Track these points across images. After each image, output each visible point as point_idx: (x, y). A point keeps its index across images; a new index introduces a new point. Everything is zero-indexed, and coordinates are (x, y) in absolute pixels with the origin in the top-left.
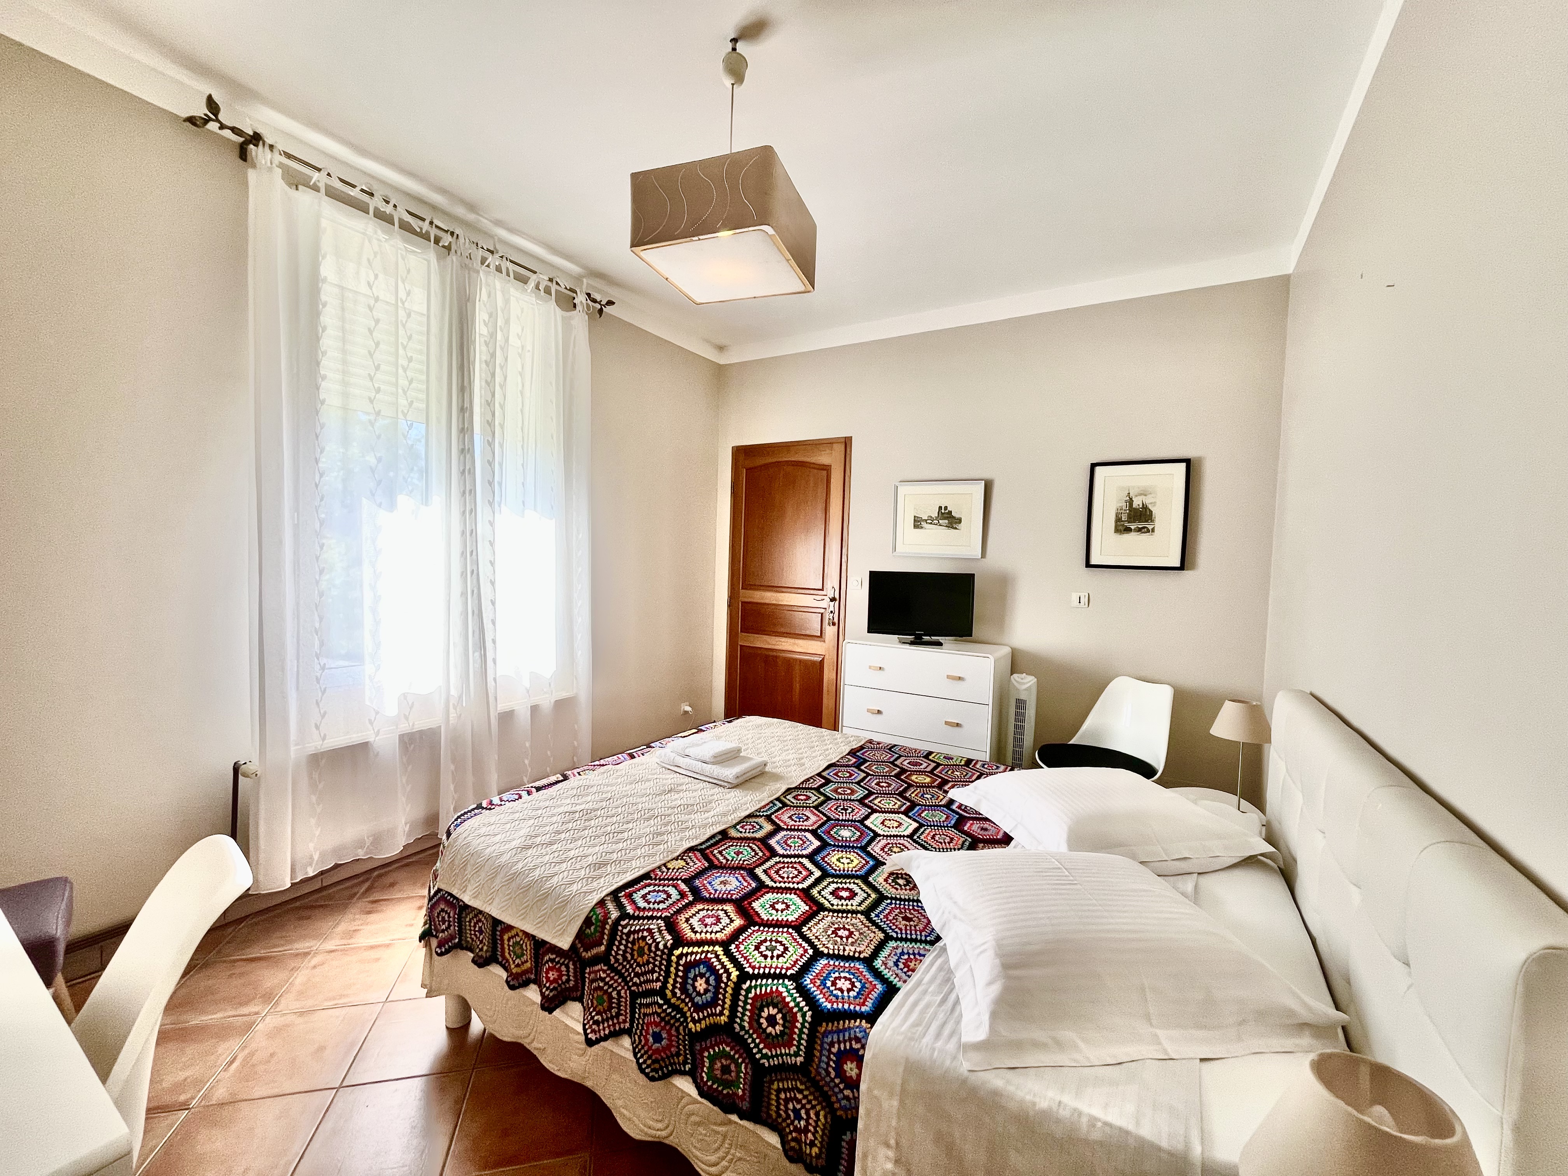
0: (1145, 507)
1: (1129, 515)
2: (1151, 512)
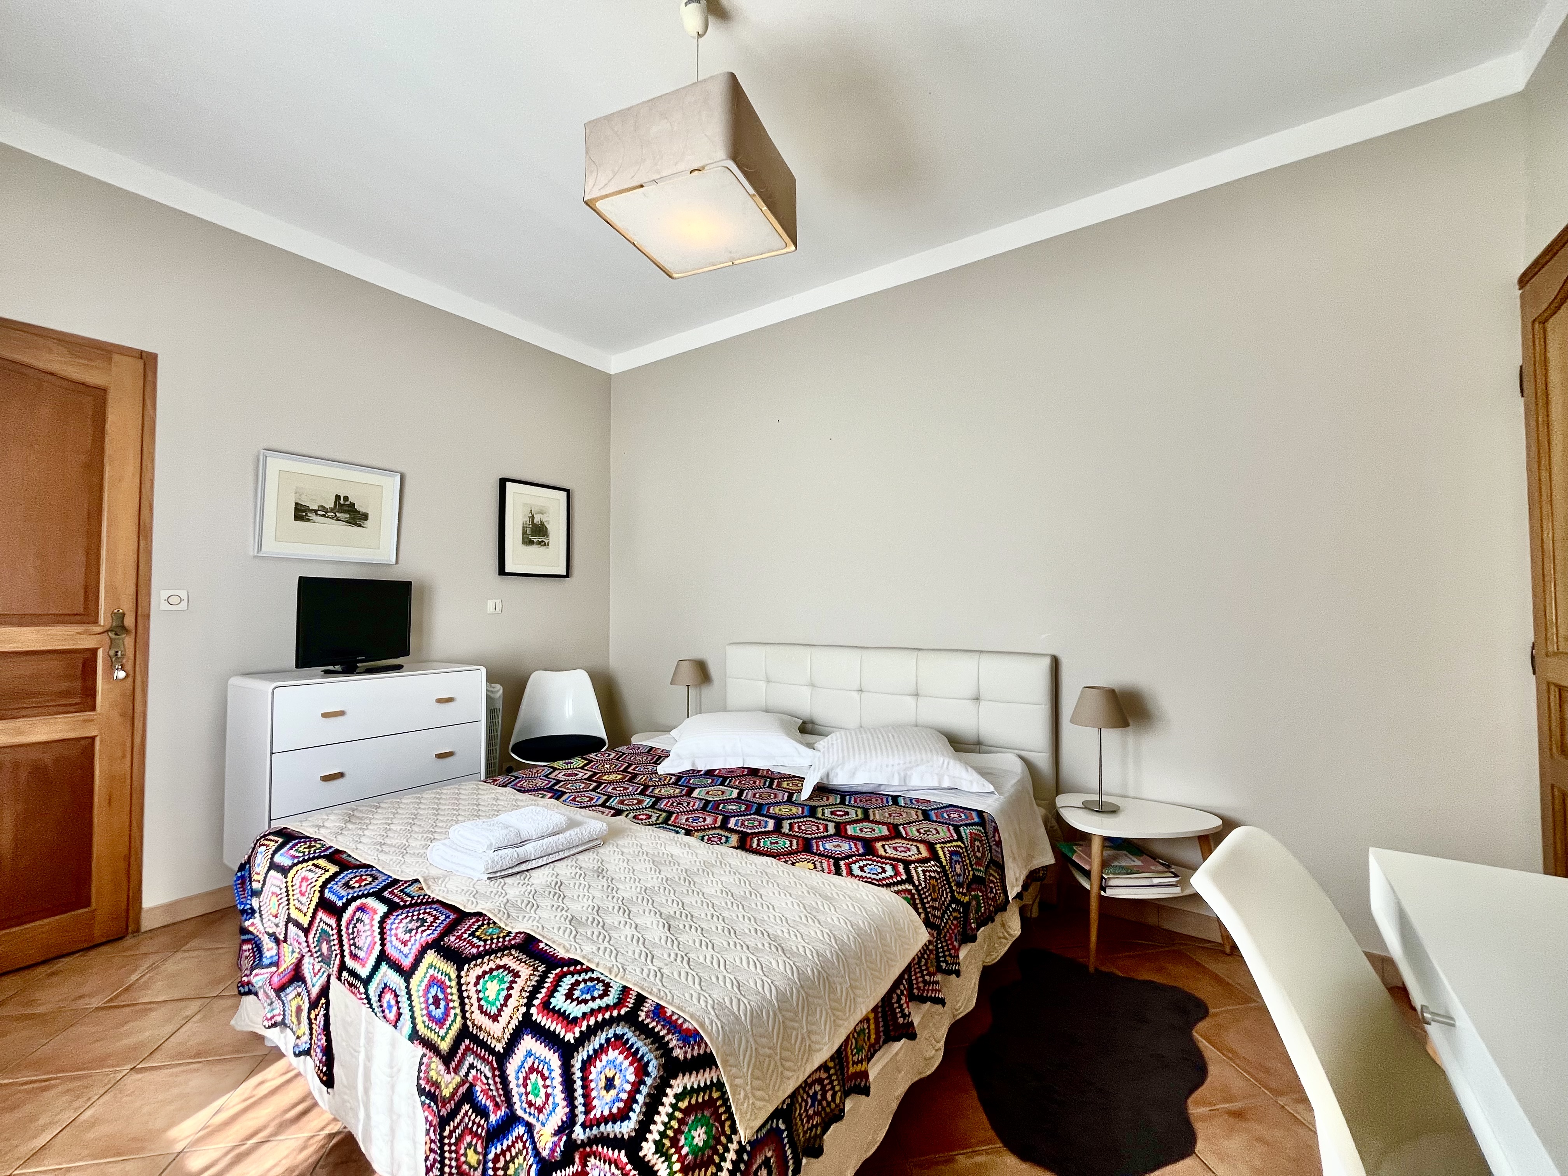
0: (542, 524)
1: (532, 529)
2: (546, 528)
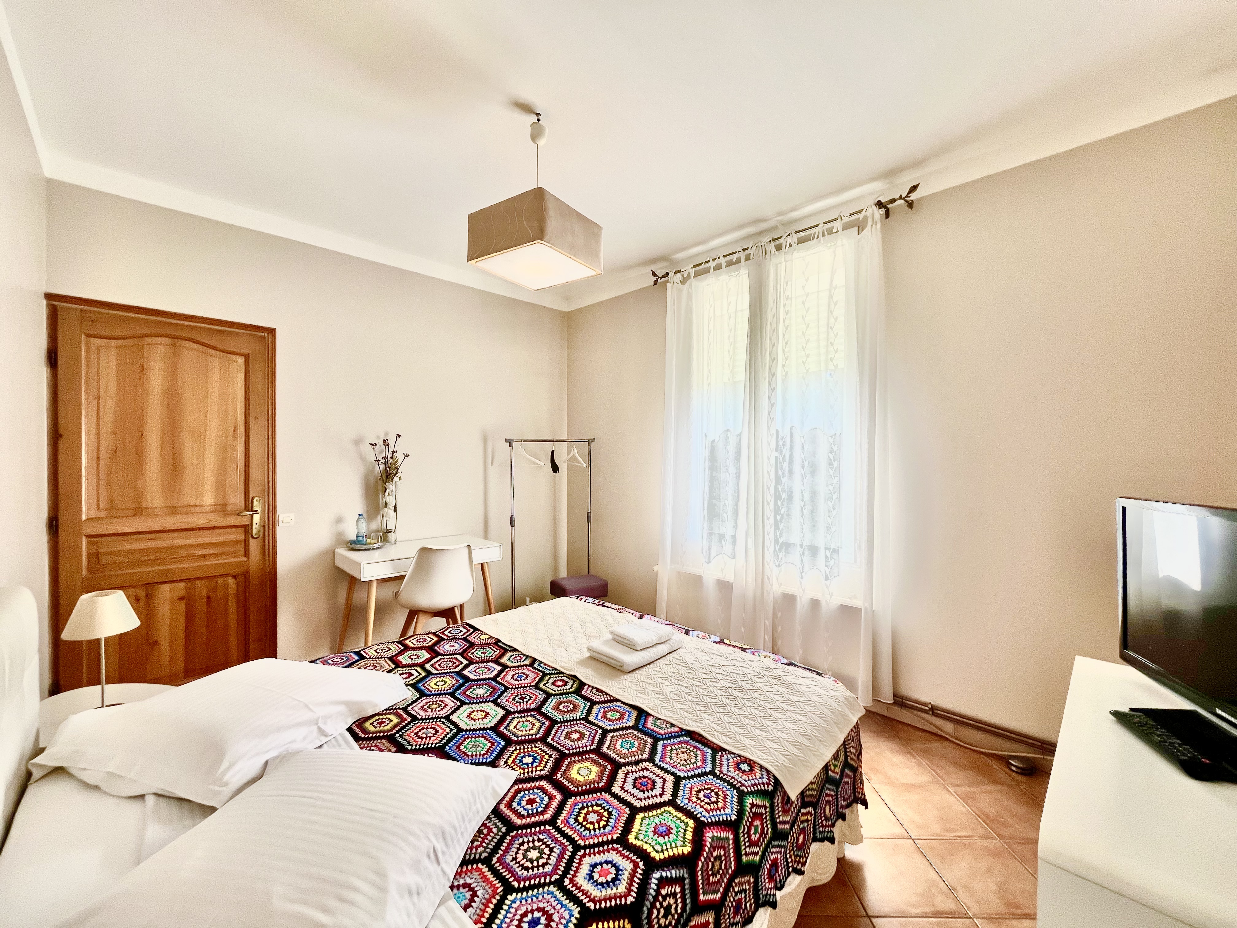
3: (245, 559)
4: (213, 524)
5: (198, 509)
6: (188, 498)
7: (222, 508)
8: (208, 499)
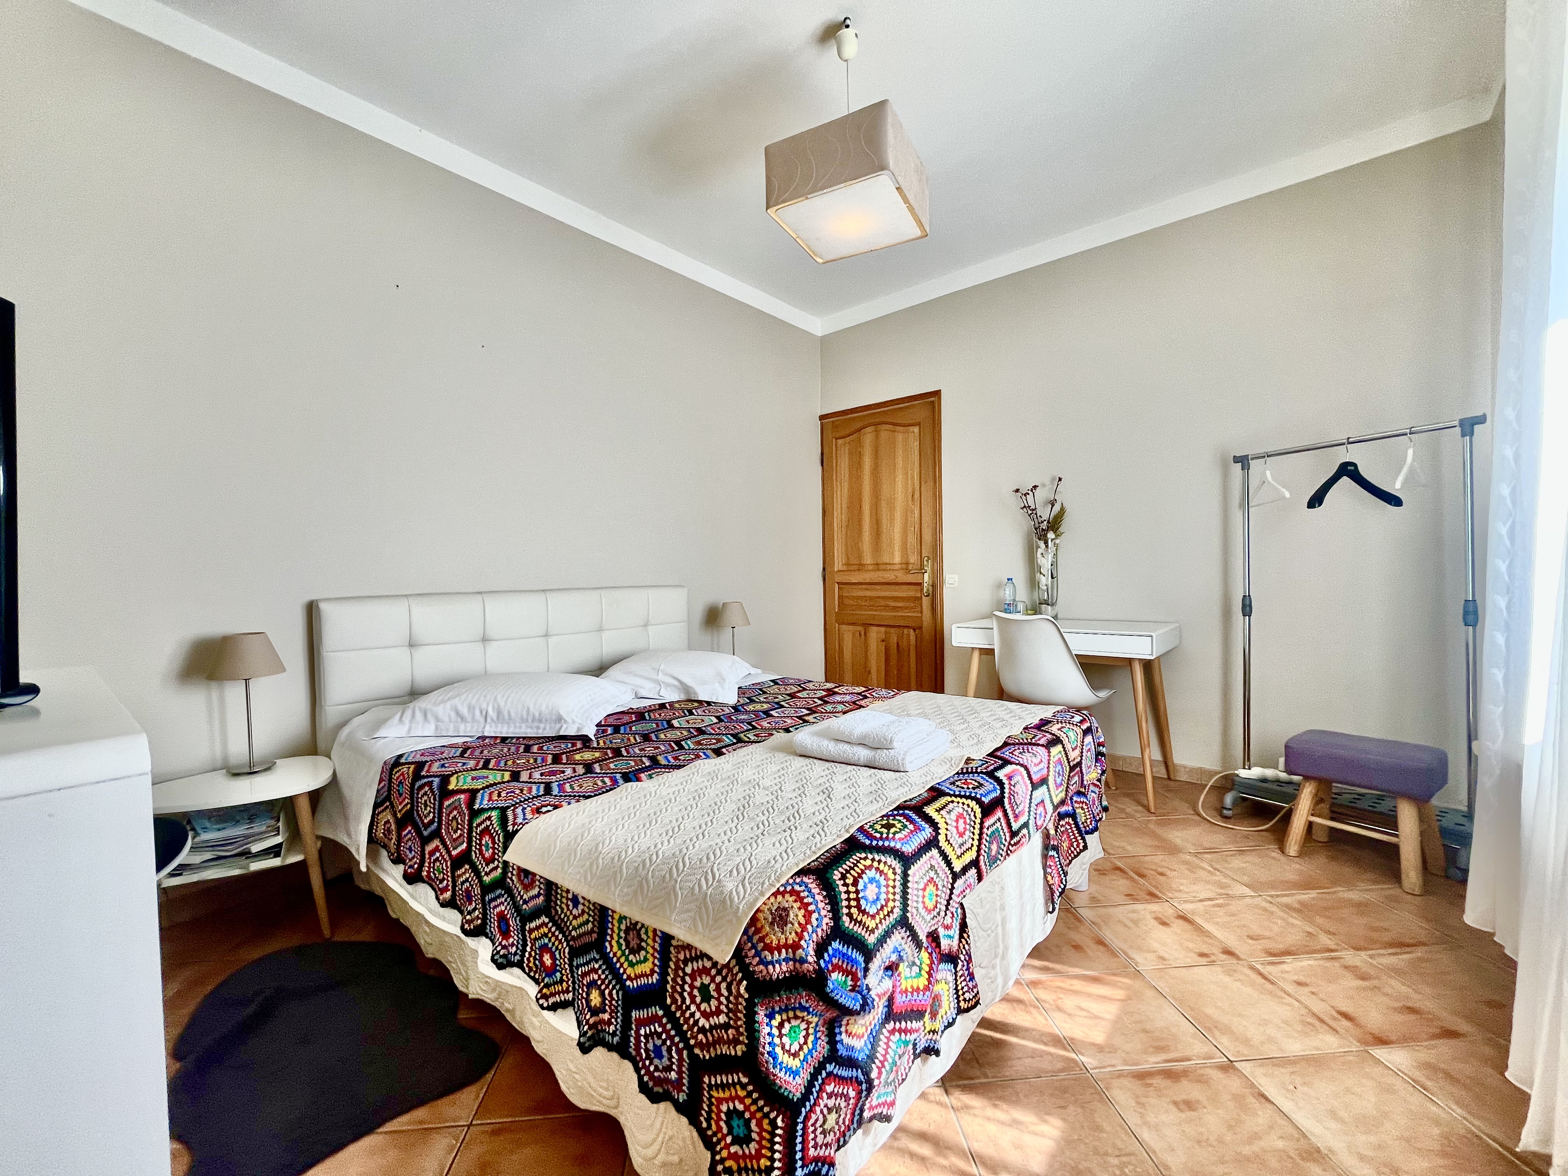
3: (920, 615)
4: (899, 580)
5: (889, 567)
6: (886, 559)
7: (906, 566)
8: (897, 559)
